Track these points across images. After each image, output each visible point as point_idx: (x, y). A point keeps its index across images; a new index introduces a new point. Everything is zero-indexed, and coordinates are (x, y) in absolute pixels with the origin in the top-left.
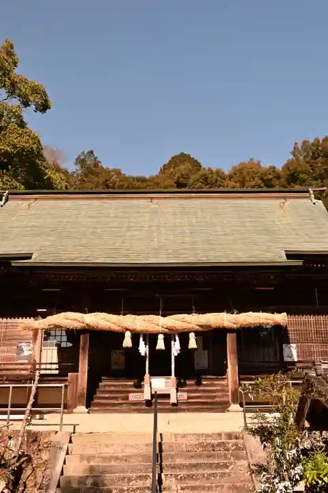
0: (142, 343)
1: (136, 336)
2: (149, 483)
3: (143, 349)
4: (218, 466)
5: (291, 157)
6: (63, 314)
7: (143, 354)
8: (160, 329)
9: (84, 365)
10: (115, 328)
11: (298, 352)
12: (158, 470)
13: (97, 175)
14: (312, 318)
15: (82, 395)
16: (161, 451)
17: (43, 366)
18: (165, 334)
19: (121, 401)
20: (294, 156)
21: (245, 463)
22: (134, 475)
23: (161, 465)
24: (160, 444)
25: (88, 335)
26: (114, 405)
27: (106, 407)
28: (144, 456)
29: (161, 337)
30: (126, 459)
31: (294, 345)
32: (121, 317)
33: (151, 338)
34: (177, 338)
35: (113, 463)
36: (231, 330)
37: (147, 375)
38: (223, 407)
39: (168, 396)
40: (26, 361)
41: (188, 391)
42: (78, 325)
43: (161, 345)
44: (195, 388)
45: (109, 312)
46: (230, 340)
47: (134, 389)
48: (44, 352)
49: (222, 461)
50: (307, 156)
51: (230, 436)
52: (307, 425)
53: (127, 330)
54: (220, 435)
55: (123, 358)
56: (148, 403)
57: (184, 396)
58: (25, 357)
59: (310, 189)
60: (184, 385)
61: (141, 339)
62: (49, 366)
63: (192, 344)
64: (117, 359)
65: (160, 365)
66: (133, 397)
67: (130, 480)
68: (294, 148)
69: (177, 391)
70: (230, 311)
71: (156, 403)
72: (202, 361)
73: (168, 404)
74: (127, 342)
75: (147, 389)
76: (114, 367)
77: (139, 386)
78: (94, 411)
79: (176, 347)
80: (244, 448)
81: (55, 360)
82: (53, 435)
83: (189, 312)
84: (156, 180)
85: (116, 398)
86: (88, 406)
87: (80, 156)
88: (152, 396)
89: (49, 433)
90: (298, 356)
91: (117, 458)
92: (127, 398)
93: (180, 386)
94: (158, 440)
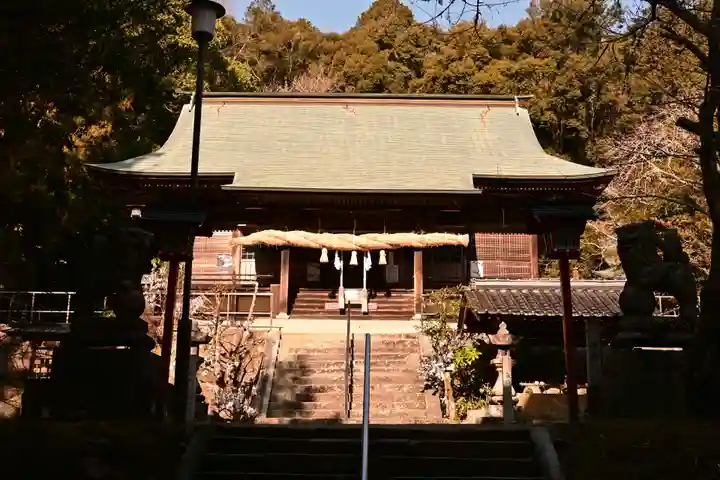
0: (337, 258)
1: (331, 253)
2: (344, 367)
3: (338, 264)
4: (396, 357)
5: (526, 16)
6: (265, 232)
7: (338, 268)
8: (354, 247)
9: (285, 277)
10: (313, 245)
11: (485, 269)
12: (350, 359)
13: (275, 30)
14: (500, 237)
15: (283, 303)
16: (352, 346)
17: (243, 278)
18: (358, 251)
19: (317, 310)
20: (530, 14)
21: (416, 355)
22: (333, 362)
23: (353, 356)
24: (352, 341)
25: (288, 252)
26: (312, 313)
27: (303, 314)
28: (339, 349)
29: (354, 254)
30: (326, 351)
31: (481, 262)
32: (318, 234)
33: (346, 255)
34: (369, 255)
35: (316, 354)
36: (418, 249)
37: (341, 287)
38: (408, 316)
39: (359, 306)
40: (227, 272)
41: (379, 302)
42: (280, 242)
43: (354, 261)
44: (385, 299)
45: (307, 231)
46: (417, 257)
47: (329, 300)
48: (243, 264)
49: (400, 354)
50: (547, 16)
51: (408, 336)
52: (465, 327)
53: (324, 247)
54: (400, 336)
55: (318, 272)
56: (342, 312)
57: (373, 306)
58: (226, 269)
59: (516, 97)
60: (375, 296)
61: (336, 255)
62: (248, 278)
63: (383, 260)
64: (313, 273)
65: (353, 278)
66: (329, 306)
67: (328, 365)
68: (531, 4)
69: (368, 302)
70: (418, 231)
71: (349, 311)
72: (393, 275)
73: (359, 313)
74: (324, 258)
75: (341, 299)
76: (310, 279)
77: (333, 296)
78: (293, 318)
79: (368, 264)
80: (418, 345)
81: (254, 272)
82: (266, 334)
83: (381, 231)
84: (352, 40)
85: (313, 307)
86: (289, 313)
87: (252, 4)
88: (346, 305)
89: (263, 332)
90: (485, 272)
91: (319, 351)
92: (323, 307)
93: (370, 297)
94: (351, 338)
